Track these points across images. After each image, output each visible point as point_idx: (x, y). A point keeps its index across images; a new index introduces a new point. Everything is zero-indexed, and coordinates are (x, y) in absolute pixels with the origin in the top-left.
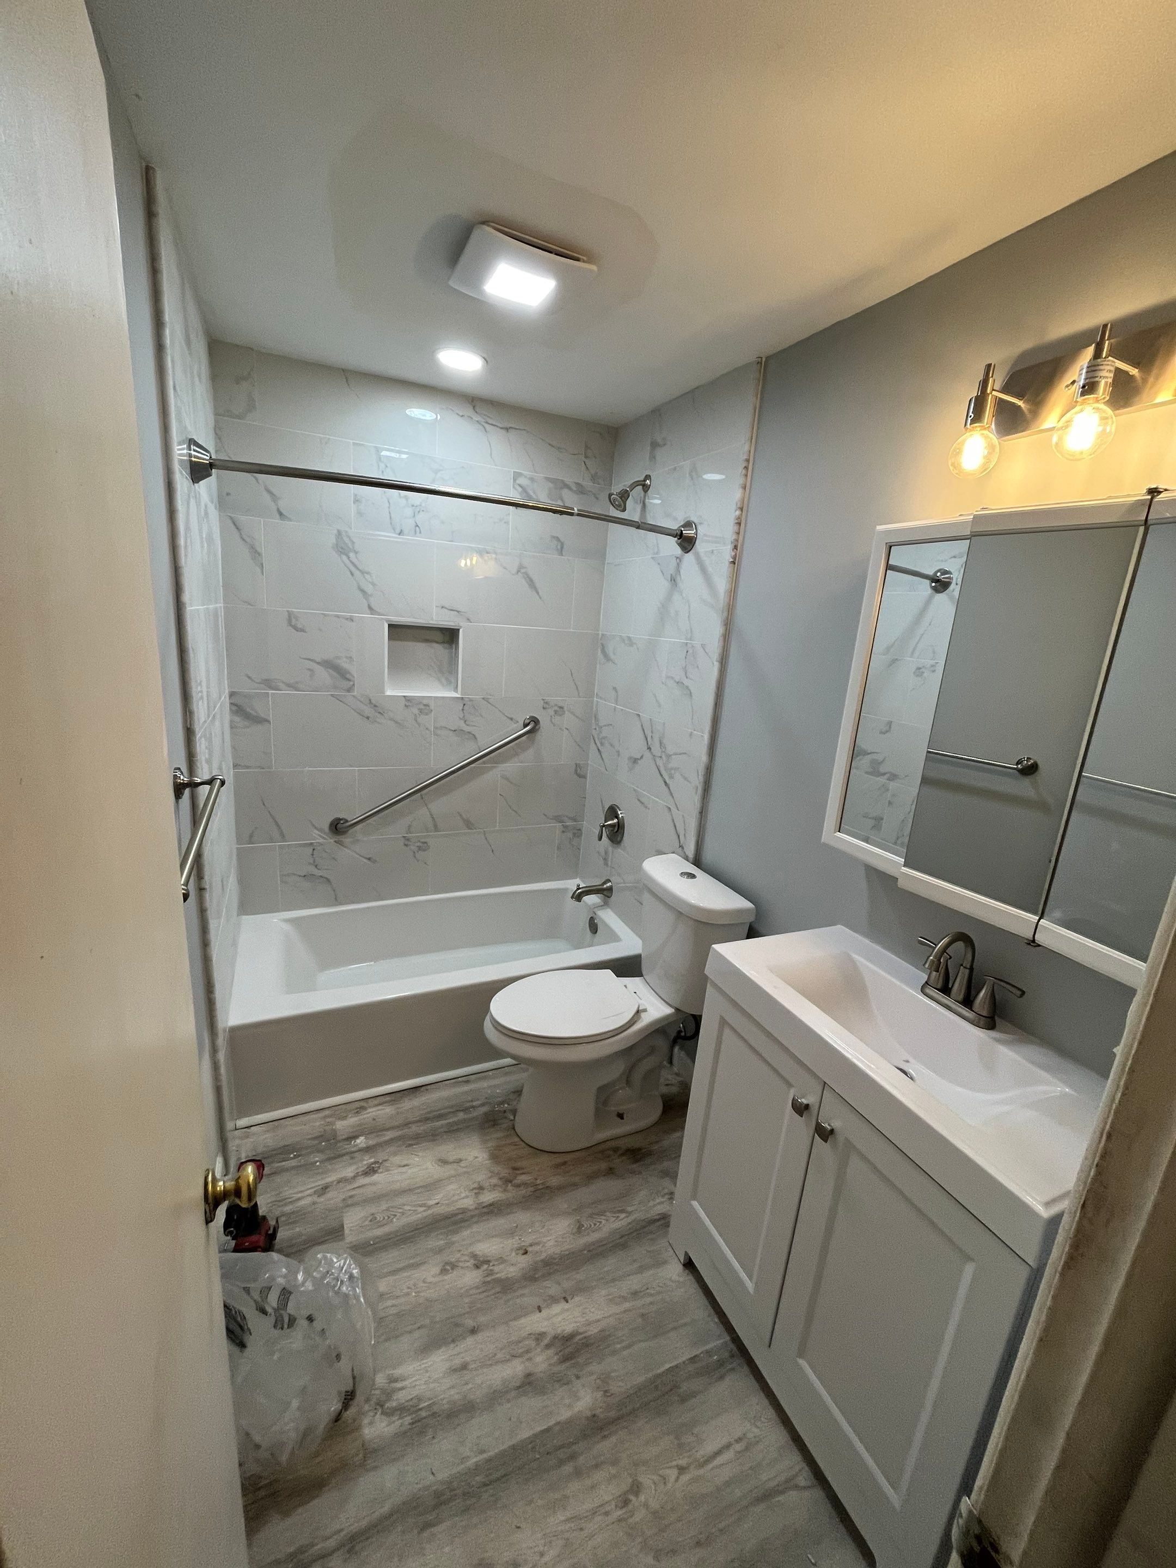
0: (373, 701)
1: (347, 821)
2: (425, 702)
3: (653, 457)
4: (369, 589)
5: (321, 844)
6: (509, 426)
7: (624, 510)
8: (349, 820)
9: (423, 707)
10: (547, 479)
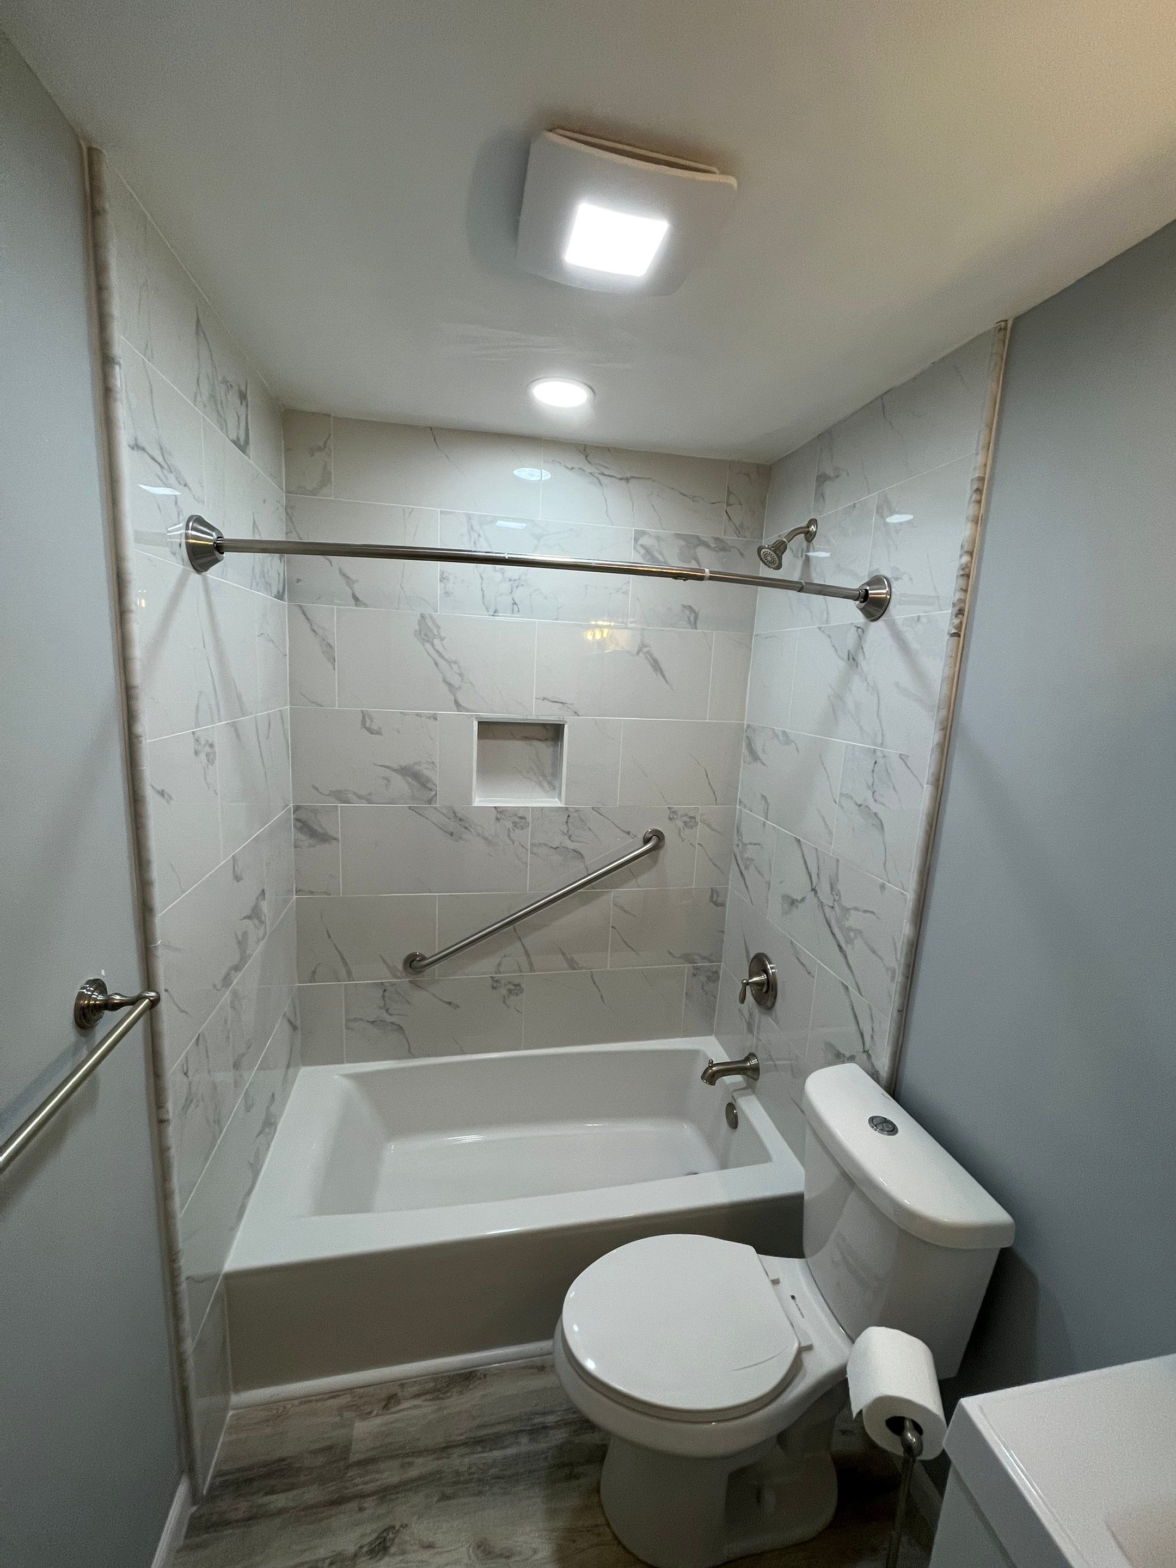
0: (459, 815)
1: (424, 958)
2: (521, 814)
3: (820, 496)
4: (456, 681)
5: (393, 985)
6: (629, 476)
7: (779, 567)
8: (427, 956)
9: (518, 820)
10: (678, 536)
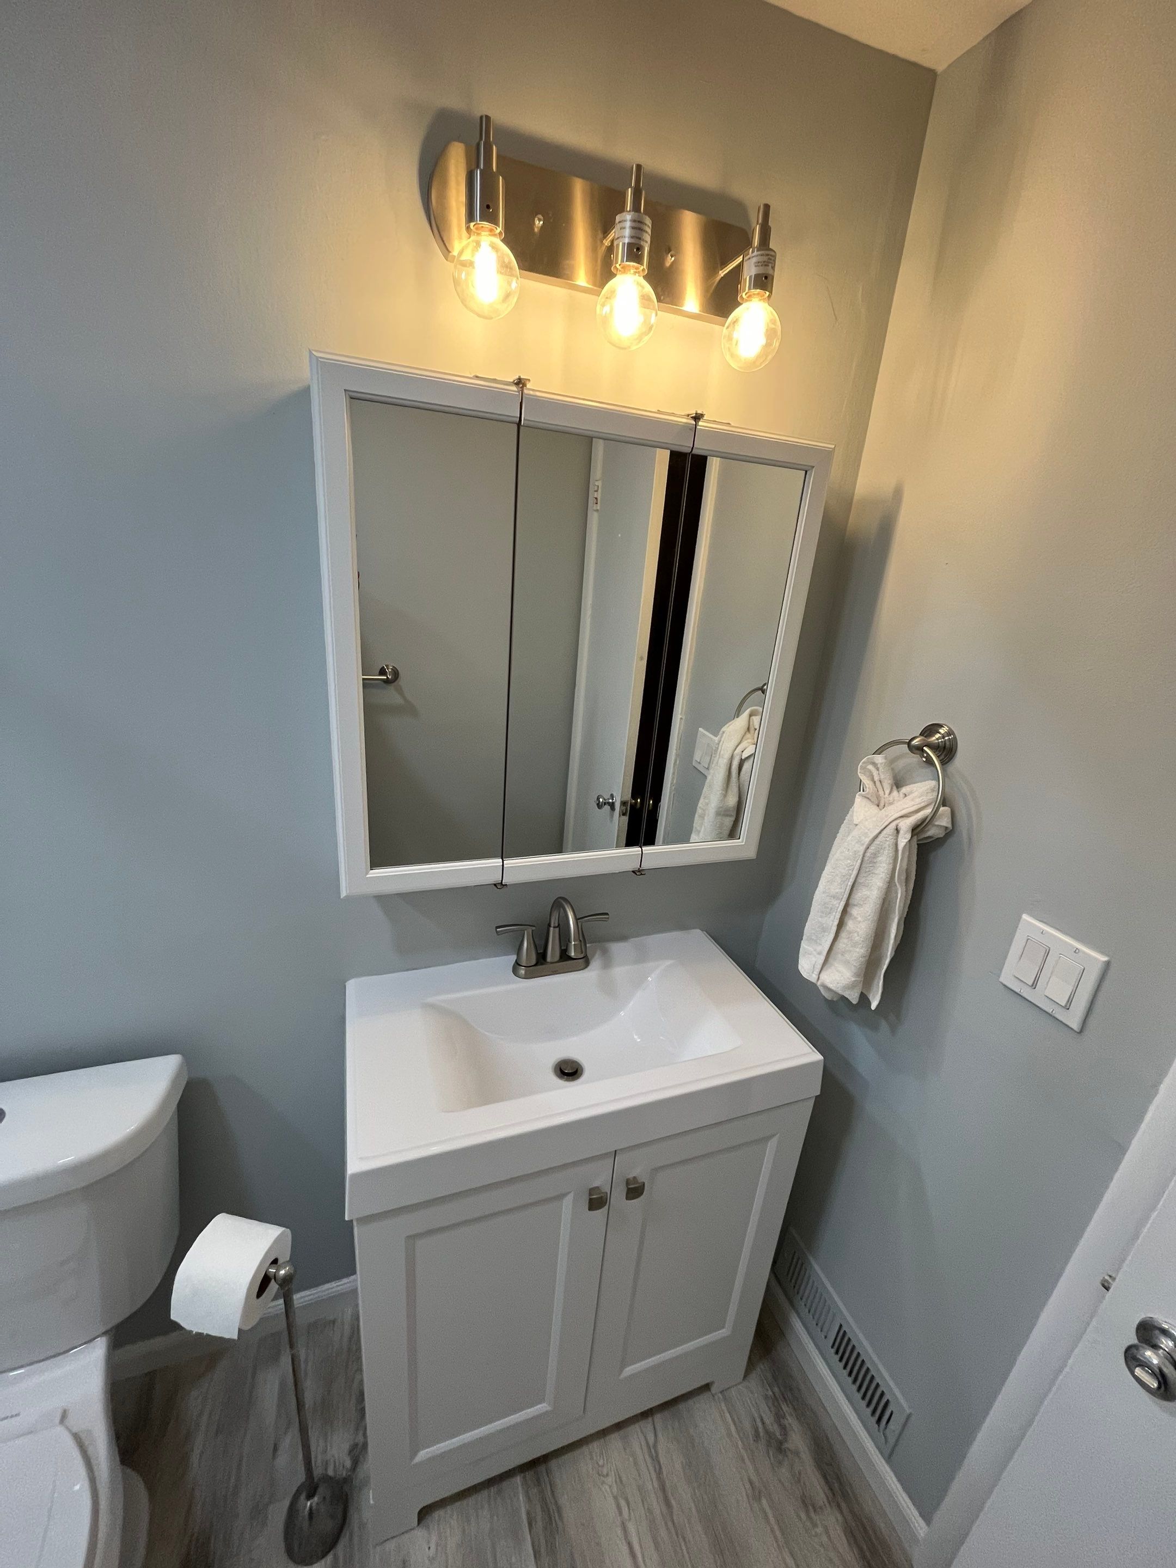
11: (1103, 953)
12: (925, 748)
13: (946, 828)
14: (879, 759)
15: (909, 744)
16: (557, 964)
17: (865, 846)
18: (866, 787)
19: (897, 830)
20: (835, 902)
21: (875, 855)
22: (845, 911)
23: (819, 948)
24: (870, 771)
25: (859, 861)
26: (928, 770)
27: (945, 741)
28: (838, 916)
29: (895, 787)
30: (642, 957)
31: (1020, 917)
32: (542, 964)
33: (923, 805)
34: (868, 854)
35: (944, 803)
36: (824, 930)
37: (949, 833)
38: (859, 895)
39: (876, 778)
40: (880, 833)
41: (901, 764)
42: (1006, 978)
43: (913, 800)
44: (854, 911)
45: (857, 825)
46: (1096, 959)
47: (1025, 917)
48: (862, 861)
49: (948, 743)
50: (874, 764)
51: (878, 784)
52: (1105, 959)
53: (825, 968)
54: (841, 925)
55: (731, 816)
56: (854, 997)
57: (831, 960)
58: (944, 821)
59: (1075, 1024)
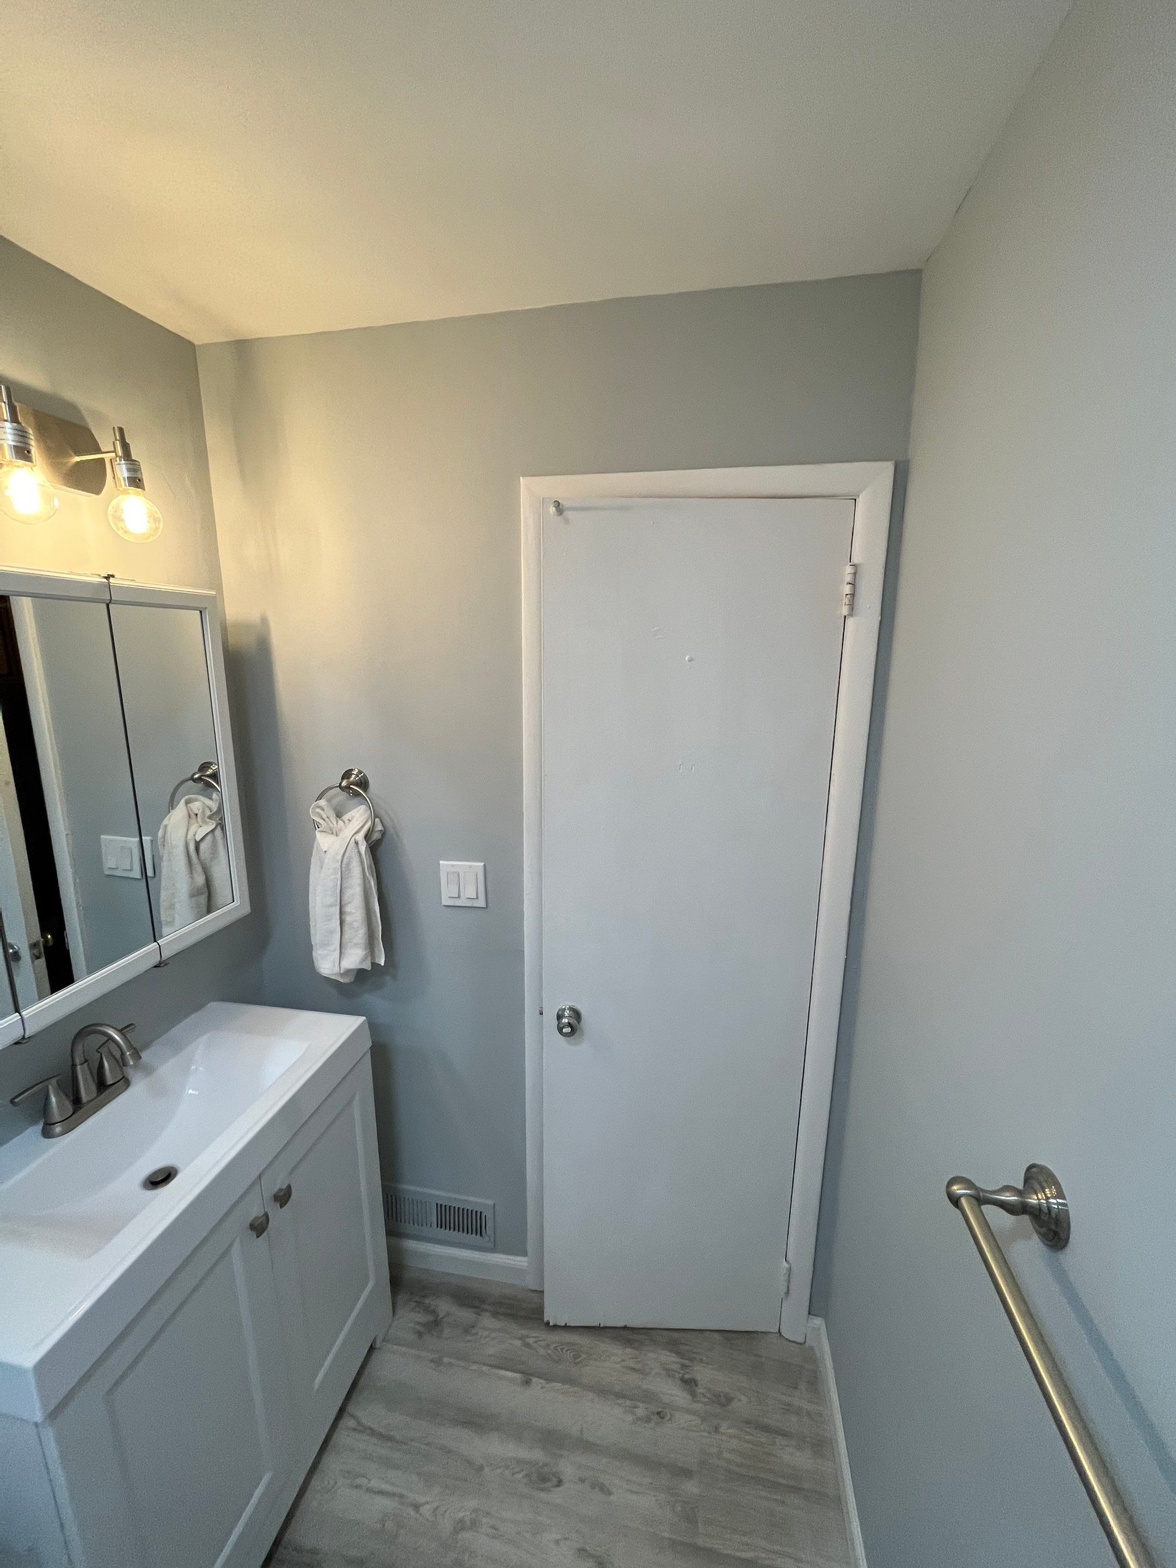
11: (480, 862)
12: (351, 786)
13: (381, 831)
14: (322, 802)
15: (340, 786)
16: (98, 1099)
17: (340, 861)
18: (319, 823)
19: (356, 843)
20: (332, 909)
21: (348, 864)
22: (341, 913)
23: (332, 948)
24: (318, 813)
25: (340, 873)
26: (356, 800)
27: (360, 778)
28: (338, 917)
29: (338, 819)
30: (177, 1047)
31: (439, 864)
32: (80, 1108)
33: (364, 821)
34: (343, 866)
35: (375, 817)
36: (332, 932)
37: (383, 833)
38: (348, 894)
39: (324, 816)
40: (346, 849)
41: (335, 802)
42: (446, 901)
43: (357, 820)
44: (348, 909)
45: (326, 852)
46: (478, 866)
47: (441, 862)
48: (341, 872)
49: (362, 779)
50: (319, 807)
51: (326, 819)
52: (482, 864)
53: (342, 958)
54: (342, 922)
55: (202, 894)
56: (367, 966)
57: (343, 950)
58: (379, 827)
59: (483, 904)
